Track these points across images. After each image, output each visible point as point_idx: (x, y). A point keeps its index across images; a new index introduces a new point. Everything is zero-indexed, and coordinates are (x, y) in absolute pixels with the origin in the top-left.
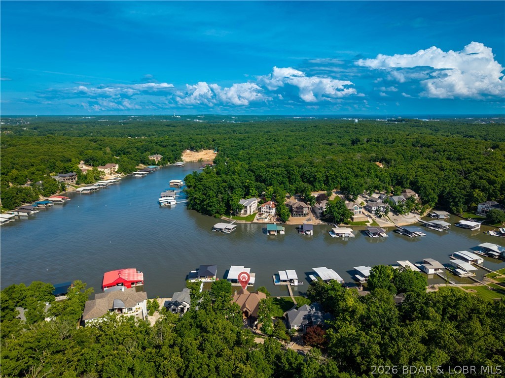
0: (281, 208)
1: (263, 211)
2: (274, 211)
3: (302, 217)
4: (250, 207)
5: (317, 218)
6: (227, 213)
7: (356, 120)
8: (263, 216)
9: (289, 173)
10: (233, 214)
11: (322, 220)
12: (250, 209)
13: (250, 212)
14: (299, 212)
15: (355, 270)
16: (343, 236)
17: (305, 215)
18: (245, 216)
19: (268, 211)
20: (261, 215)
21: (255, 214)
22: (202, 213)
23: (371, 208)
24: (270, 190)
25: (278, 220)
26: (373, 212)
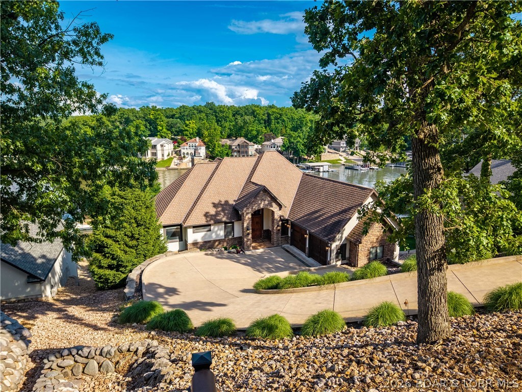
0: (215, 146)
1: (184, 153)
2: (203, 150)
4: (162, 146)
8: (185, 160)
12: (163, 150)
13: (163, 155)
14: (243, 151)
16: (321, 170)
19: (193, 151)
20: (181, 159)
21: (170, 159)
24: (191, 125)
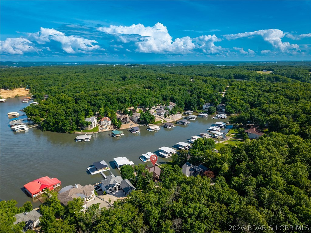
0: (115, 120)
1: (102, 124)
2: (110, 123)
3: (127, 124)
4: (94, 122)
5: (135, 123)
6: (78, 129)
7: (115, 65)
8: (104, 127)
9: (108, 98)
10: (82, 129)
11: (138, 123)
12: (94, 124)
13: (94, 126)
14: (125, 121)
15: (178, 145)
17: (129, 122)
18: (92, 129)
19: (106, 123)
20: (101, 126)
21: (97, 127)
22: (56, 132)
23: (161, 113)
24: (102, 110)
25: (114, 128)
26: (162, 115)
